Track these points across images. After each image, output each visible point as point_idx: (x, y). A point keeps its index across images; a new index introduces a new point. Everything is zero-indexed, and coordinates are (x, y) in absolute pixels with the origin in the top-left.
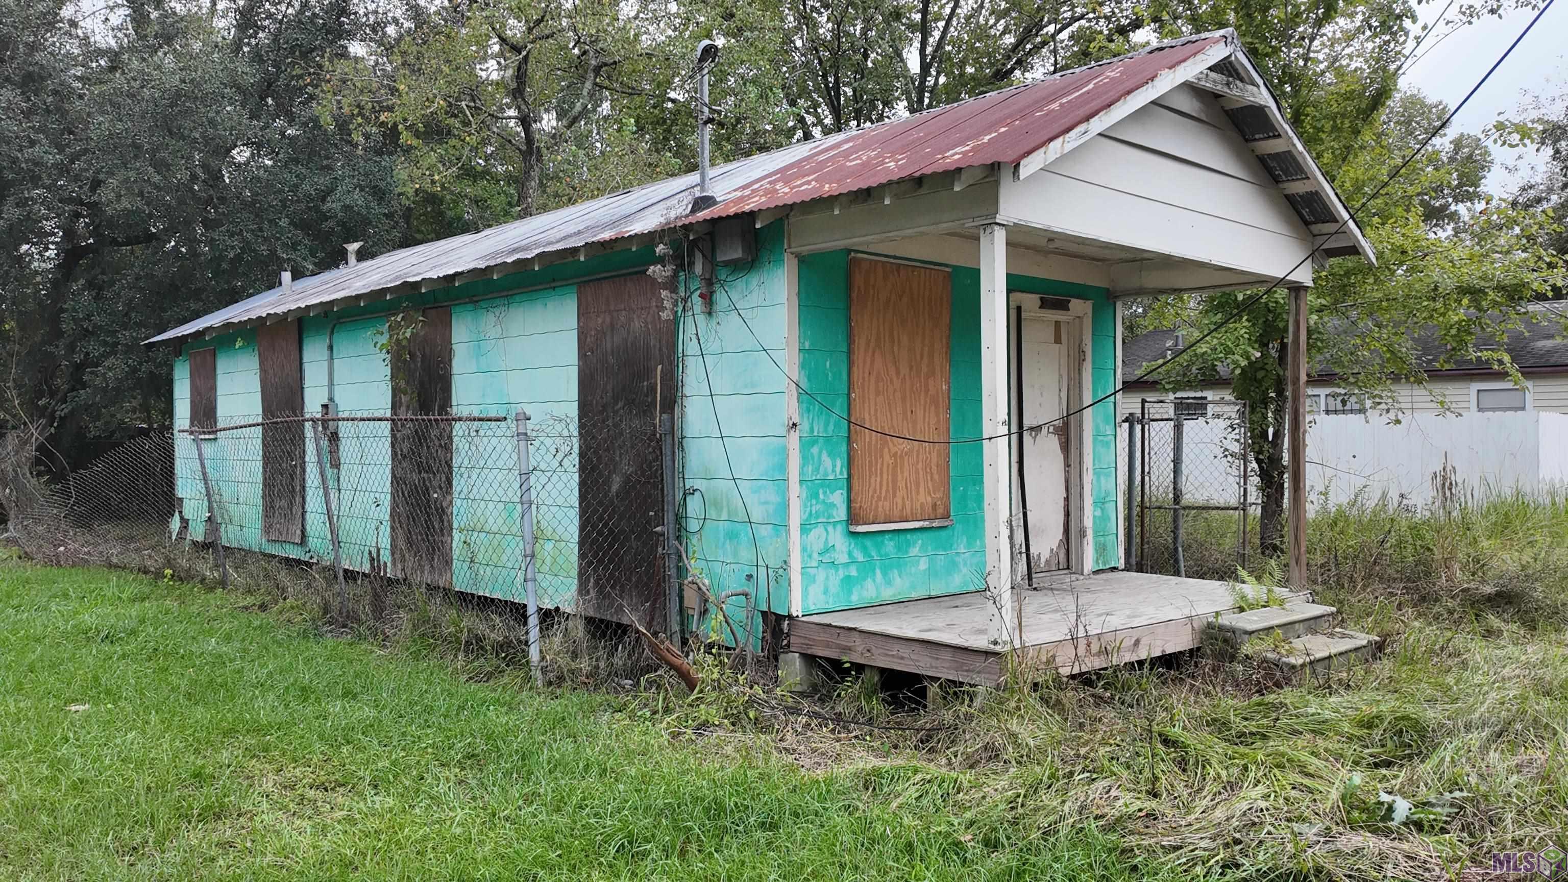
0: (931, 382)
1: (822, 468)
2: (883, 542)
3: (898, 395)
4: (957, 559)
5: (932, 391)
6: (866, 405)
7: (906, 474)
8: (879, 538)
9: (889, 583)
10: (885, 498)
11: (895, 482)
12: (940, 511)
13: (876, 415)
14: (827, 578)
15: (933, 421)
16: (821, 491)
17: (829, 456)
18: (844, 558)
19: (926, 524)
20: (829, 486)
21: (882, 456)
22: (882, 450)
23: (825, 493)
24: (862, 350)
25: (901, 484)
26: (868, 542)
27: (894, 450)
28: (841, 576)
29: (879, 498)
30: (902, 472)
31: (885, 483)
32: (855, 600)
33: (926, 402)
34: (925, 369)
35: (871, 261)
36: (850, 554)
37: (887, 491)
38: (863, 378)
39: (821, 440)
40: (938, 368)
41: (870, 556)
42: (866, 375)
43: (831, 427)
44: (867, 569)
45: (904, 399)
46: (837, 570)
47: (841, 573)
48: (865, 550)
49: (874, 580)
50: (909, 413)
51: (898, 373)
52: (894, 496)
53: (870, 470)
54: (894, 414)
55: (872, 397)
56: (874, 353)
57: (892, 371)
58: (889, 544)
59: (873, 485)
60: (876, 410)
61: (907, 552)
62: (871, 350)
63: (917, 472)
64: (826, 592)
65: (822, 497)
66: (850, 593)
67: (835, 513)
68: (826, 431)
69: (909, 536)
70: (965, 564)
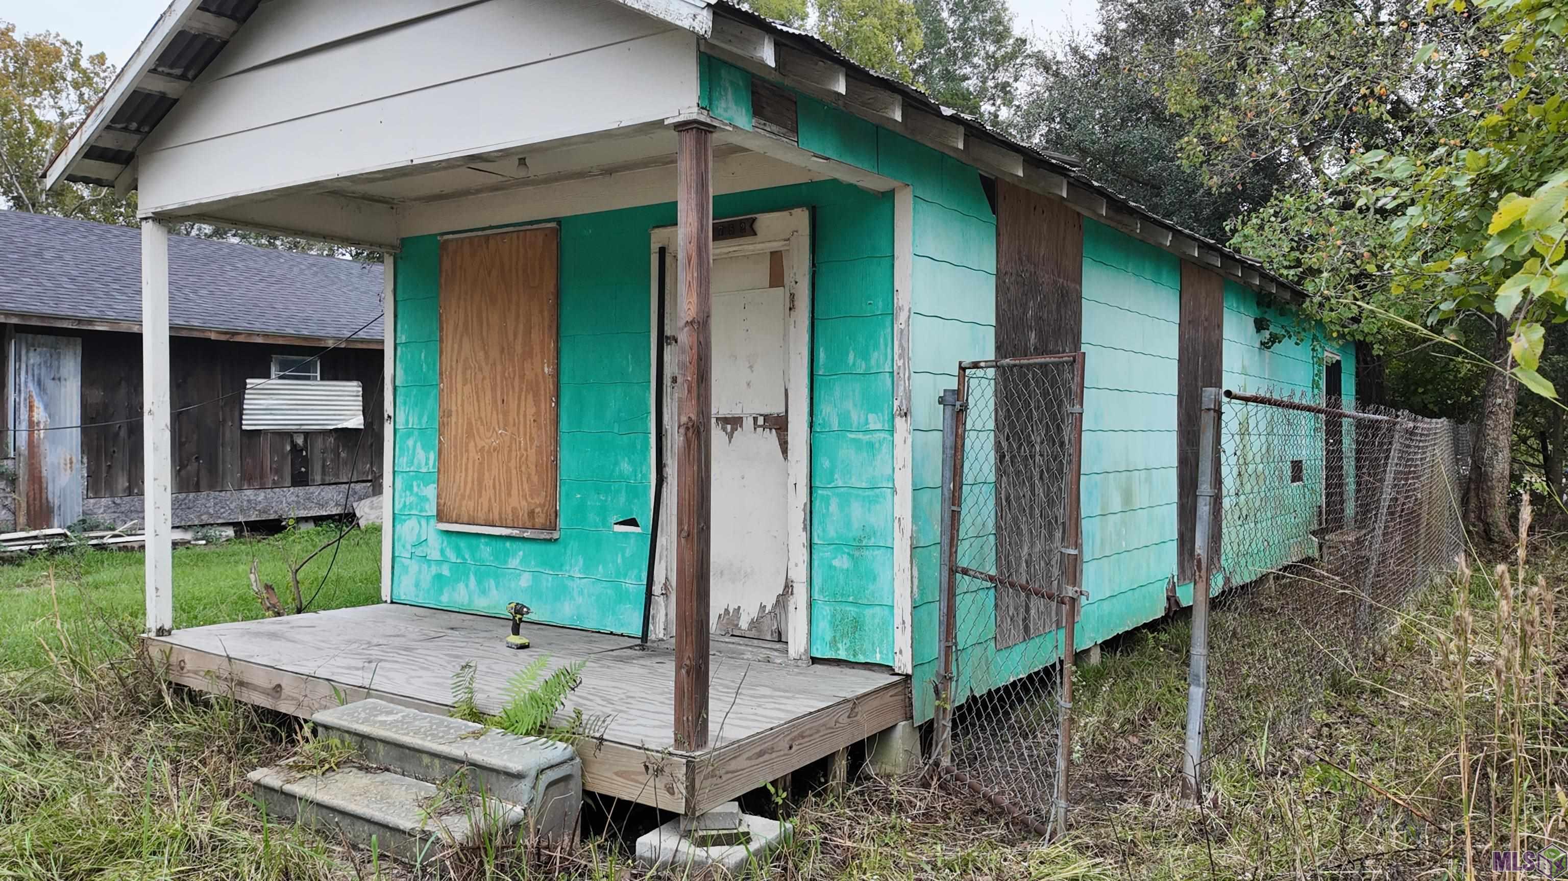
0: (527, 365)
1: (416, 461)
2: (478, 546)
3: (487, 382)
4: (570, 583)
5: (529, 375)
6: (454, 396)
7: (495, 472)
8: (474, 541)
9: (484, 592)
10: (470, 497)
11: (480, 480)
12: (540, 520)
13: (462, 406)
14: (420, 572)
15: (531, 410)
16: (415, 484)
17: (423, 448)
18: (435, 555)
19: (515, 532)
20: (422, 479)
21: (467, 451)
22: (467, 445)
23: (419, 486)
24: (450, 337)
25: (488, 482)
26: (463, 543)
27: (480, 444)
28: (434, 573)
29: (463, 497)
30: (490, 470)
31: (469, 479)
32: (445, 600)
33: (521, 390)
34: (519, 349)
35: (457, 239)
36: (442, 552)
37: (472, 489)
38: (451, 367)
39: (416, 433)
40: (537, 349)
41: (464, 558)
42: (454, 363)
43: (425, 419)
44: (460, 571)
45: (494, 389)
46: (429, 567)
47: (434, 569)
48: (459, 553)
49: (467, 586)
50: (499, 402)
51: (487, 357)
52: (480, 496)
53: (455, 466)
54: (482, 404)
55: (459, 386)
56: (461, 341)
57: (481, 354)
58: (485, 550)
59: (457, 480)
60: (463, 401)
61: (506, 562)
62: (458, 336)
63: (509, 471)
64: (417, 585)
65: (415, 489)
66: (440, 591)
67: (427, 507)
68: (420, 423)
69: (508, 544)
70: (581, 593)
